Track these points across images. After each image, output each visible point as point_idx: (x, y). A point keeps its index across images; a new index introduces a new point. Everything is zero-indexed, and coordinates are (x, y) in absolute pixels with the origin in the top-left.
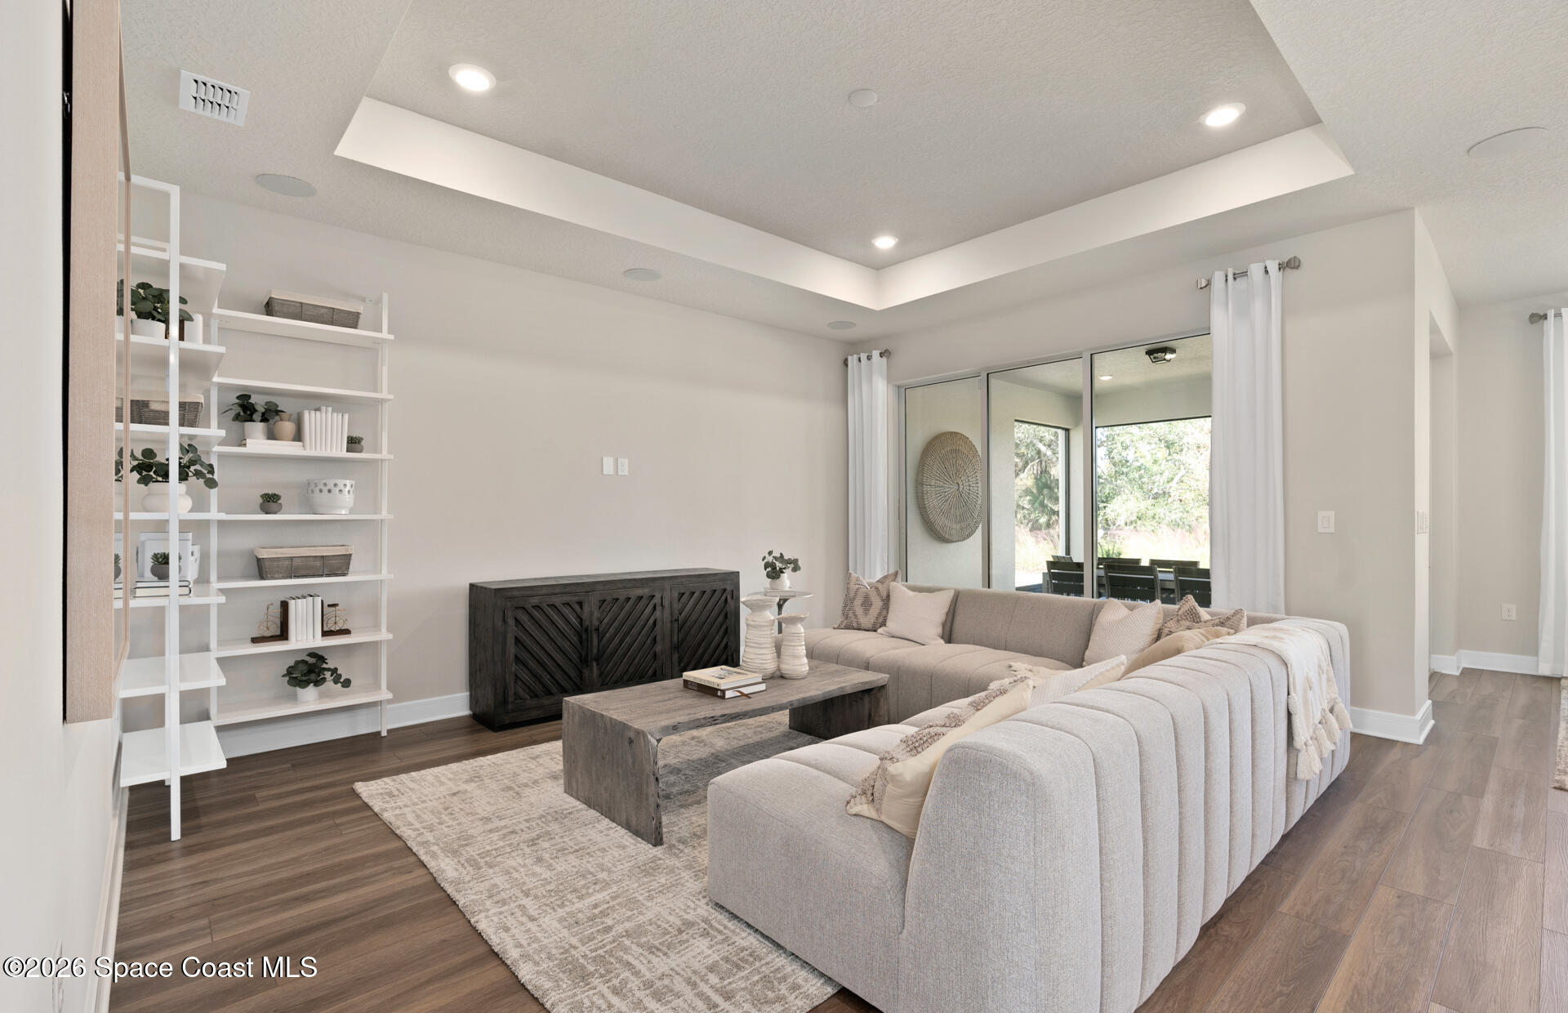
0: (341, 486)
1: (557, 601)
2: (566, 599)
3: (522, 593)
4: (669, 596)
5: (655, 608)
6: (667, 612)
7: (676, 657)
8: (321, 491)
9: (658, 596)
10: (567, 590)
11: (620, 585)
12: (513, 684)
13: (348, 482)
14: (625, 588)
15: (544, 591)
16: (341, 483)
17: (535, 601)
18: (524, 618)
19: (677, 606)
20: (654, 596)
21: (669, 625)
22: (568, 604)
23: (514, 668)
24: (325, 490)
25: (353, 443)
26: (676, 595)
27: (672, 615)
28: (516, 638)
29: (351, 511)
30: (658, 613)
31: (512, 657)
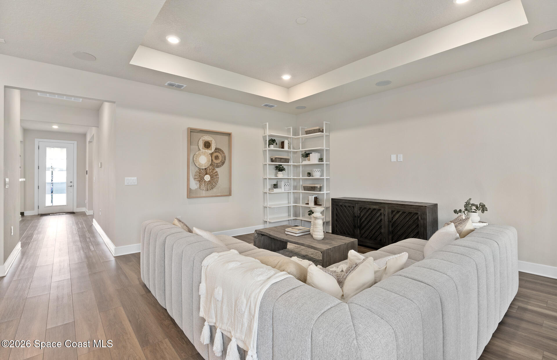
0: (317, 170)
1: (347, 205)
2: (349, 205)
3: (338, 201)
4: (387, 211)
5: (381, 214)
6: (386, 218)
7: (390, 237)
8: (317, 172)
9: (382, 209)
10: (350, 202)
11: (367, 203)
12: (335, 227)
13: (319, 169)
14: (369, 204)
15: (343, 201)
16: (315, 169)
17: (341, 204)
18: (338, 209)
19: (391, 216)
20: (381, 210)
21: (387, 223)
22: (350, 206)
23: (336, 222)
24: (316, 172)
25: (321, 160)
26: (390, 211)
27: (389, 219)
28: (336, 214)
29: (321, 176)
30: (383, 217)
31: (335, 219)
